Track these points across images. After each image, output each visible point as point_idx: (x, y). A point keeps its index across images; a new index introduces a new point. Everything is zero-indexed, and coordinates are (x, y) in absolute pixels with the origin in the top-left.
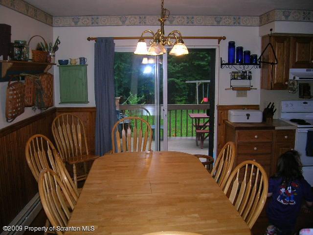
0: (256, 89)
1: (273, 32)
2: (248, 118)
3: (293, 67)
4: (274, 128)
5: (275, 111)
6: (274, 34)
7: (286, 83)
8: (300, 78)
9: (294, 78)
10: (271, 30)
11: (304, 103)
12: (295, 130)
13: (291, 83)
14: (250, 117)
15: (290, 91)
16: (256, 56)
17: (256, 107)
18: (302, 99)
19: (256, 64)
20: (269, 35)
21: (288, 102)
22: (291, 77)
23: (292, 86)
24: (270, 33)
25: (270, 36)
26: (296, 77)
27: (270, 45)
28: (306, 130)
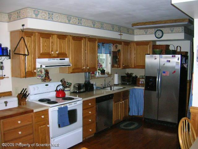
0: (8, 77)
1: (25, 27)
2: (6, 105)
3: (39, 58)
4: (32, 111)
5: (28, 96)
6: (25, 29)
7: (35, 71)
8: (46, 66)
9: (41, 66)
10: (23, 25)
11: (46, 85)
12: (48, 109)
13: (38, 70)
14: (8, 104)
15: (38, 78)
16: (7, 49)
17: (9, 94)
18: (44, 82)
19: (7, 55)
20: (21, 29)
21: (35, 86)
22: (38, 66)
23: (40, 73)
24: (22, 28)
25: (22, 31)
26: (43, 66)
27: (22, 38)
28: (56, 108)
